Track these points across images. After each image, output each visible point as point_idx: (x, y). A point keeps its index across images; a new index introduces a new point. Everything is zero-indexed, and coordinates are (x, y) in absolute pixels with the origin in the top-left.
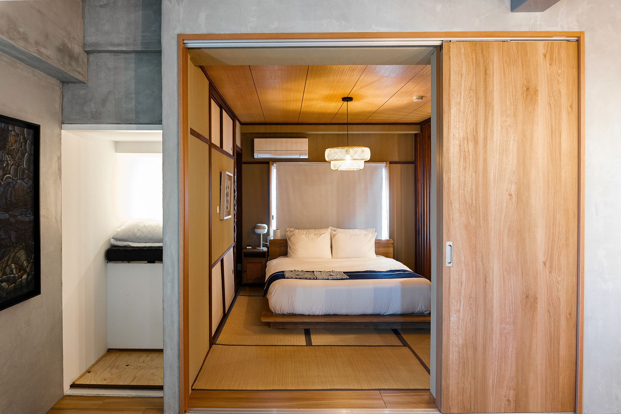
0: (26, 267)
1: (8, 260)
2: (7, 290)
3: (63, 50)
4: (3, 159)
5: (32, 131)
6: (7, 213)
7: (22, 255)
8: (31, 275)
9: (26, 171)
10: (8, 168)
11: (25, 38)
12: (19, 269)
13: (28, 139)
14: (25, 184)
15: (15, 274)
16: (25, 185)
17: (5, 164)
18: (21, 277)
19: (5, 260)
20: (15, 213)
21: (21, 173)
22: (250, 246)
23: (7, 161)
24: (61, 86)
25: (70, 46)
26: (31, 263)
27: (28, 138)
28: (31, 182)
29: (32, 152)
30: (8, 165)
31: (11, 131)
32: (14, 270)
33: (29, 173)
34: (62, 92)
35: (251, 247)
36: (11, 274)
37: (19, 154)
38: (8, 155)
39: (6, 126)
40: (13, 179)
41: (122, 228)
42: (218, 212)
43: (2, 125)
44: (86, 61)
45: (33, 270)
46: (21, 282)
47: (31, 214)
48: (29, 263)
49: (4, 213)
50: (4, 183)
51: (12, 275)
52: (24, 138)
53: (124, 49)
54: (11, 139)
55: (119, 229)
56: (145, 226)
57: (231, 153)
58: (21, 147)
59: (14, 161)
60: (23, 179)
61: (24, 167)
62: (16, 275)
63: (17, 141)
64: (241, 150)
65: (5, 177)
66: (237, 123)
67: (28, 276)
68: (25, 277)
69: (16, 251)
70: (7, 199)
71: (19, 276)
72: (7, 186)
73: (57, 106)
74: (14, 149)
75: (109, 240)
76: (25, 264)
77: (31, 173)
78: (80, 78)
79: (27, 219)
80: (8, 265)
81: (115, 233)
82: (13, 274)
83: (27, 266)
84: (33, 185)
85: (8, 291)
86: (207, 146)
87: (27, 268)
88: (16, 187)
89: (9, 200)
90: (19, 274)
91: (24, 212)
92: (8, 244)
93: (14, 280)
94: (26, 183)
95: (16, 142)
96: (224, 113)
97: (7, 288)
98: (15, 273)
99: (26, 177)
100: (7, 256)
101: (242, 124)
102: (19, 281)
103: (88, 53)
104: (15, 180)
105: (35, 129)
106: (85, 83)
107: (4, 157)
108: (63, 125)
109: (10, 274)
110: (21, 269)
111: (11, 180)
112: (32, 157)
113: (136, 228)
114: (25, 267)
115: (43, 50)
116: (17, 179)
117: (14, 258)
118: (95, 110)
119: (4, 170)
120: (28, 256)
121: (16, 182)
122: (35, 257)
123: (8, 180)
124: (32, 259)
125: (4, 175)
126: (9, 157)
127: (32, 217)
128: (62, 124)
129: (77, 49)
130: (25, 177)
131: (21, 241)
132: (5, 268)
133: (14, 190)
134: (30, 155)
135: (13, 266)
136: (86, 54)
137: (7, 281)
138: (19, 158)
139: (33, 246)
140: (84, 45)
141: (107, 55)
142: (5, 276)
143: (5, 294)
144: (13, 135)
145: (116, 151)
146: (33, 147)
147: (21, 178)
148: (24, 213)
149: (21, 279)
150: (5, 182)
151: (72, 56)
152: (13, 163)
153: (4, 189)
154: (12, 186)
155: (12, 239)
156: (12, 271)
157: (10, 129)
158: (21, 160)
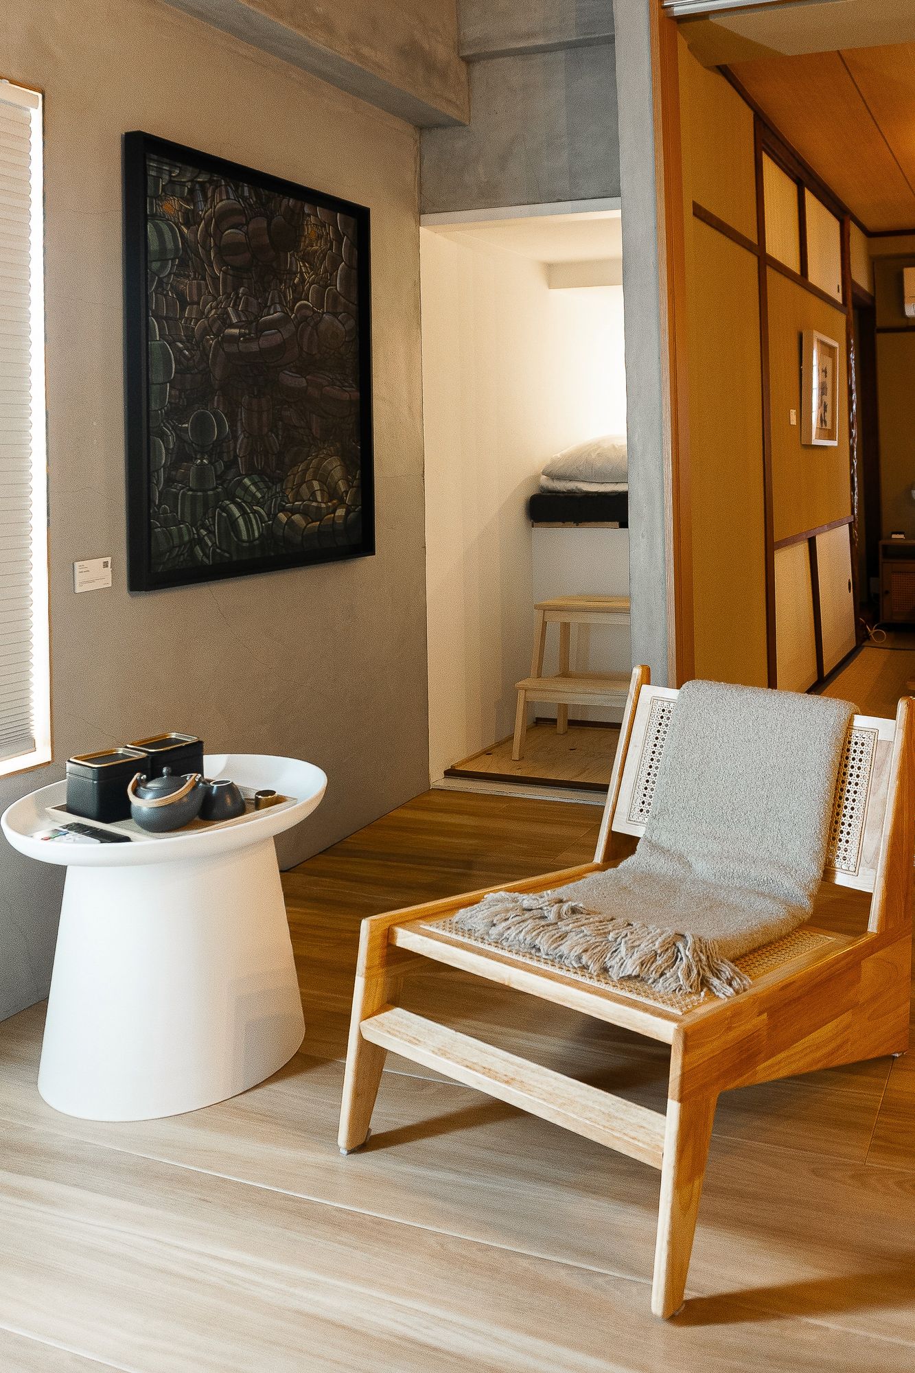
0: (343, 493)
1: (305, 471)
2: (303, 532)
3: (411, 53)
4: (294, 269)
5: (352, 221)
6: (302, 377)
7: (335, 468)
8: (354, 511)
9: (342, 300)
10: (303, 289)
11: (327, 27)
12: (329, 493)
13: (344, 235)
14: (337, 325)
15: (319, 502)
16: (340, 326)
17: (296, 280)
18: (334, 512)
19: (300, 469)
20: (320, 380)
21: (330, 301)
22: (900, 533)
23: (301, 273)
24: (417, 137)
25: (427, 47)
26: (355, 487)
27: (345, 232)
28: (352, 323)
29: (355, 263)
30: (303, 280)
31: (309, 215)
32: (318, 494)
33: (347, 302)
34: (420, 150)
35: (902, 536)
36: (313, 501)
37: (326, 263)
38: (303, 263)
39: (299, 203)
40: (314, 312)
41: (564, 452)
42: (794, 422)
43: (291, 201)
44: (463, 78)
45: (359, 501)
46: (333, 520)
47: (353, 387)
48: (350, 487)
49: (296, 375)
50: (296, 316)
51: (314, 504)
52: (336, 231)
53: (541, 41)
54: (310, 230)
55: (558, 455)
56: (614, 446)
57: (839, 298)
58: (331, 249)
59: (317, 275)
60: (335, 315)
61: (336, 289)
62: (323, 505)
63: (322, 236)
64: (873, 299)
65: (298, 304)
66: (854, 230)
67: (348, 513)
68: (341, 512)
69: (322, 456)
70: (302, 349)
71: (328, 507)
72: (302, 322)
73: (410, 177)
74: (316, 251)
75: (537, 477)
76: (342, 486)
77: (353, 304)
78: (453, 113)
79: (346, 396)
80: (305, 482)
81: (549, 462)
82: (316, 501)
83: (346, 492)
84: (358, 329)
85: (305, 533)
86: (752, 260)
87: (346, 497)
88: (322, 327)
89: (306, 352)
90: (330, 504)
91: (339, 380)
92: (306, 440)
93: (318, 515)
94: (341, 322)
95: (319, 237)
96: (809, 197)
97: (303, 527)
98: (319, 499)
99: (341, 311)
100: (303, 462)
101: (869, 234)
102: (329, 519)
103: (468, 61)
104: (319, 313)
105: (359, 217)
106: (464, 125)
107: (294, 266)
108: (423, 217)
109: (309, 500)
110: (332, 493)
111: (309, 313)
112: (354, 273)
113: (596, 450)
114: (341, 493)
115: (366, 51)
116: (323, 313)
117: (317, 468)
118: (486, 180)
119: (295, 290)
120: (347, 471)
121: (322, 318)
122: (362, 475)
123: (304, 311)
124: (355, 479)
125: (295, 301)
126: (305, 266)
127: (356, 395)
128: (421, 214)
129: (442, 52)
130: (340, 309)
131: (331, 438)
132: (300, 485)
133: (317, 334)
134: (349, 267)
135: (316, 485)
136: (463, 65)
137: (305, 512)
138: (326, 271)
139: (359, 454)
140: (459, 45)
141: (508, 61)
142: (300, 503)
143: (300, 538)
144: (314, 224)
145: (550, 286)
146: (356, 253)
147: (330, 310)
148: (338, 383)
149: (333, 515)
150: (298, 315)
151: (431, 67)
152: (314, 280)
153: (297, 327)
154: (312, 324)
155: (314, 431)
156: (313, 494)
157: (307, 210)
158: (331, 275)
